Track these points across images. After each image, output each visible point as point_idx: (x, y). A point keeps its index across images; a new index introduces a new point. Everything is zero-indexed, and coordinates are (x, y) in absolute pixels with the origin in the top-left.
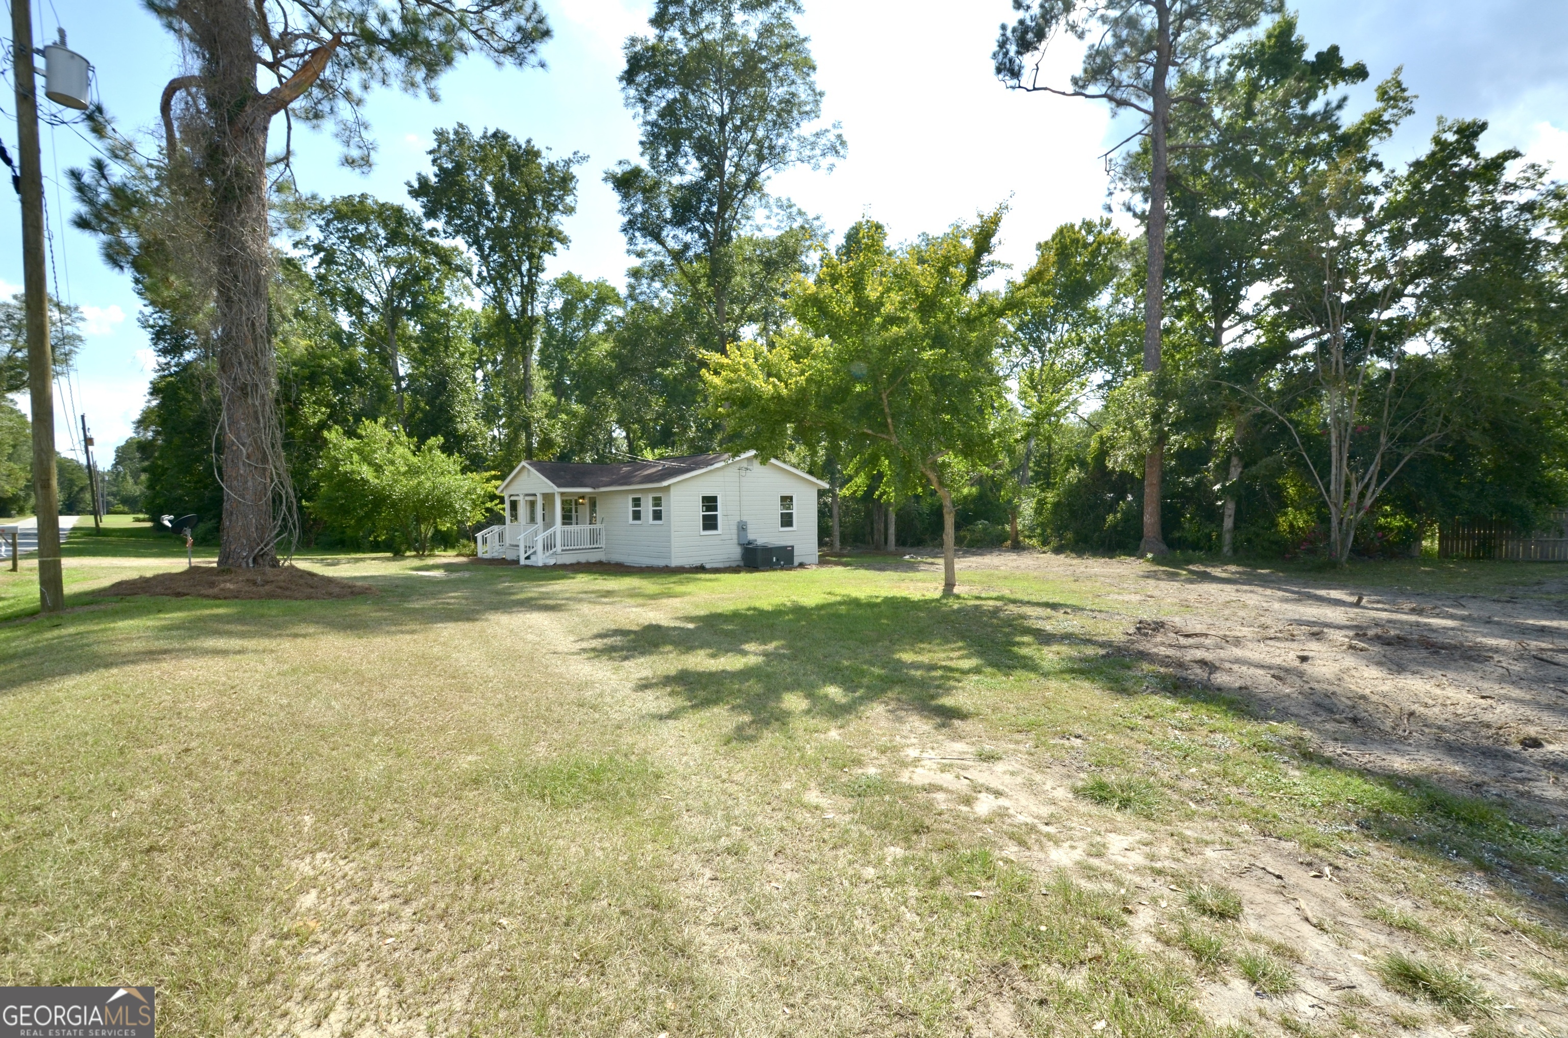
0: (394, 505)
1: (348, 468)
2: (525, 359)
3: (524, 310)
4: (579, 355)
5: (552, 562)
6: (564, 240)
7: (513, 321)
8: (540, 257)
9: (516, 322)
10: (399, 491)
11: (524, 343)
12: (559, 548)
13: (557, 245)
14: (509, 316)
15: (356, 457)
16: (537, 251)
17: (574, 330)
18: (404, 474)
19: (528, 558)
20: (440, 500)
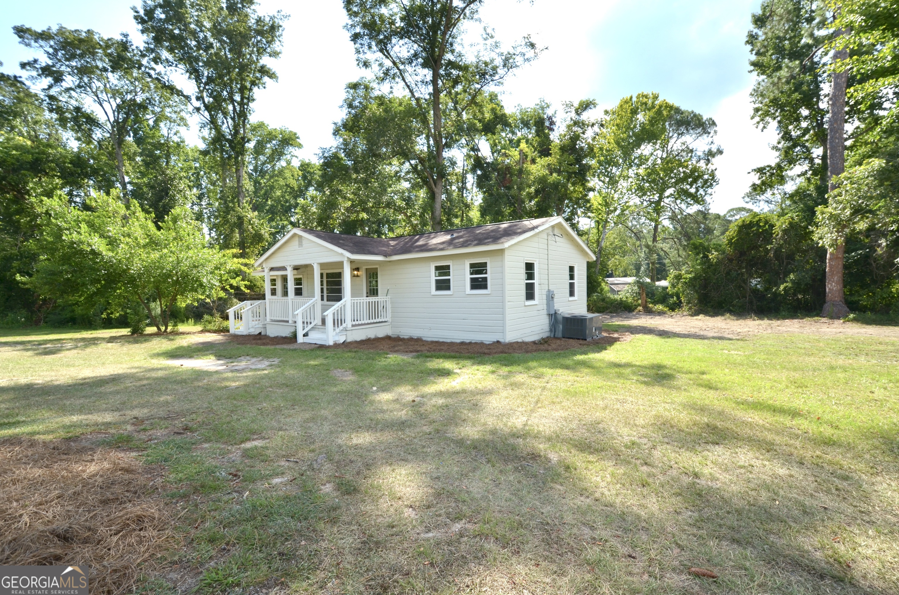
0: (132, 280)
1: (75, 236)
2: (237, 170)
3: (237, 132)
4: (269, 180)
5: (341, 339)
6: (272, 76)
7: (227, 140)
8: (251, 90)
9: (230, 141)
10: (136, 267)
11: (236, 158)
12: (349, 323)
13: (266, 79)
14: (223, 136)
15: (83, 226)
16: (248, 85)
17: (263, 164)
18: (144, 246)
19: (306, 335)
20: (185, 276)
